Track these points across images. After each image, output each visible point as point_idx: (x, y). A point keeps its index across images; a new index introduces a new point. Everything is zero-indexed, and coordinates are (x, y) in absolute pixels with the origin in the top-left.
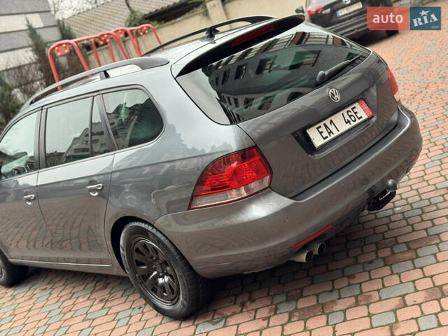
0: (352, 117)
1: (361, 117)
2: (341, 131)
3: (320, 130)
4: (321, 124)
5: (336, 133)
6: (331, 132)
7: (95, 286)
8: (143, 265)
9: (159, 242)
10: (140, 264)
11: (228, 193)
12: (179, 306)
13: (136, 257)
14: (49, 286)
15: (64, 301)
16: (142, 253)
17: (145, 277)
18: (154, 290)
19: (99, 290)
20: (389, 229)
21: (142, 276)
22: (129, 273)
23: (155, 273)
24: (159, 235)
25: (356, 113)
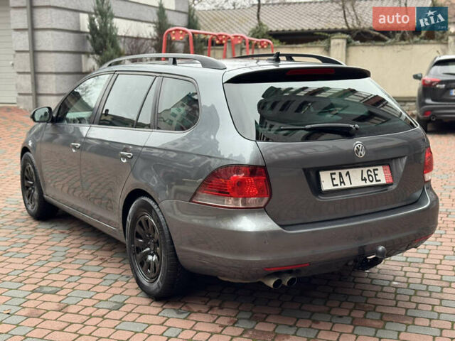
0: (370, 177)
1: (380, 181)
2: (353, 185)
3: (333, 176)
4: (337, 172)
5: (348, 185)
6: (343, 182)
7: (103, 246)
8: (141, 238)
9: (158, 221)
10: (138, 236)
11: (226, 199)
12: (154, 286)
13: (138, 228)
14: (68, 232)
15: (71, 248)
16: (143, 228)
17: (138, 250)
18: (142, 264)
19: (104, 250)
20: (376, 297)
21: (137, 248)
22: (126, 241)
23: (148, 249)
24: (160, 216)
25: (376, 175)
